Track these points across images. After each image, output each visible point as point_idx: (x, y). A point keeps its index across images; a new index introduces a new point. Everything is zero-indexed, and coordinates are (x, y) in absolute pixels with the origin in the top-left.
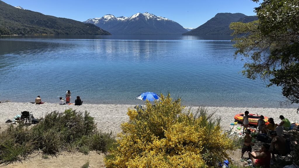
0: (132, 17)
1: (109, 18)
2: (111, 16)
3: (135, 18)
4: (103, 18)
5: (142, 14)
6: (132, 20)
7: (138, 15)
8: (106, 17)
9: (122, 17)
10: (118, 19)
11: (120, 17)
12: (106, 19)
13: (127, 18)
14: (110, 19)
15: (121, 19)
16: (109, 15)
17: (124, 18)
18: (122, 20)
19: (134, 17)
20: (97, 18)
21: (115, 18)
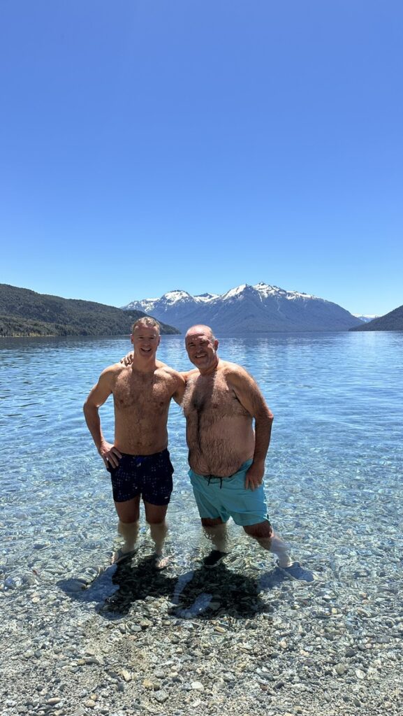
0: (229, 294)
1: (178, 297)
2: (181, 294)
3: (236, 296)
4: (164, 298)
5: (250, 287)
6: (227, 300)
7: (242, 288)
8: (169, 296)
9: (205, 295)
10: (198, 299)
11: (201, 296)
12: (169, 301)
13: (218, 297)
14: (179, 301)
15: (202, 299)
16: (178, 291)
17: (211, 297)
19: (233, 293)
20: (151, 300)
21: (191, 298)
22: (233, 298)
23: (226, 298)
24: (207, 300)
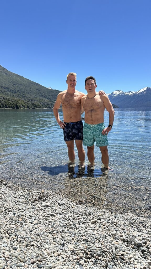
0: (139, 91)
2: (119, 92)
3: (143, 92)
4: (112, 93)
5: (149, 88)
6: (139, 94)
8: (115, 93)
9: (129, 92)
10: (126, 94)
11: (128, 92)
12: (115, 95)
13: (135, 92)
14: (118, 94)
15: (128, 93)
16: (118, 90)
17: (132, 92)
19: (141, 91)
20: (107, 94)
21: (123, 93)
22: (141, 93)
23: (138, 93)
24: (130, 94)
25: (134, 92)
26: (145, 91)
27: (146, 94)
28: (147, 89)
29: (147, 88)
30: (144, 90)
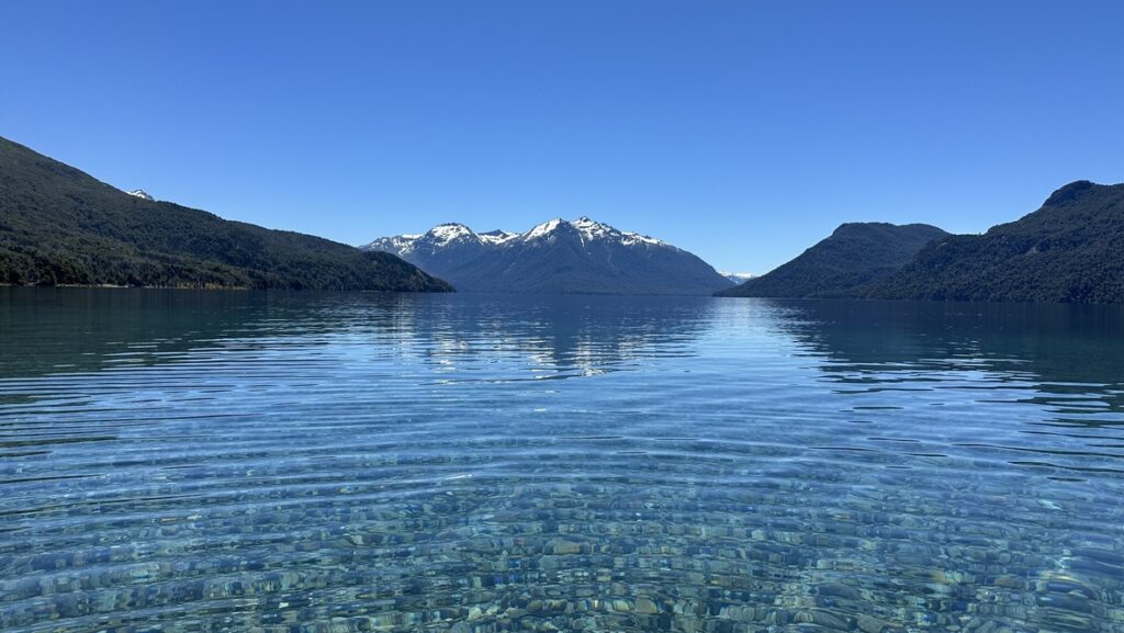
0: (533, 233)
1: (453, 235)
2: (458, 230)
3: (545, 236)
4: (430, 234)
5: (567, 223)
6: (530, 242)
7: (553, 225)
8: (439, 231)
9: (496, 233)
10: (484, 239)
11: (490, 234)
12: (439, 239)
13: (516, 236)
14: (454, 240)
15: (492, 238)
16: (454, 224)
17: (505, 236)
18: (498, 242)
19: (539, 232)
20: (410, 236)
21: (473, 236)
23: (529, 238)
25: (512, 236)
26: (552, 232)
27: (556, 243)
28: (558, 225)
29: (558, 222)
30: (549, 229)
